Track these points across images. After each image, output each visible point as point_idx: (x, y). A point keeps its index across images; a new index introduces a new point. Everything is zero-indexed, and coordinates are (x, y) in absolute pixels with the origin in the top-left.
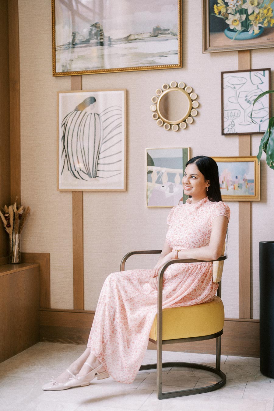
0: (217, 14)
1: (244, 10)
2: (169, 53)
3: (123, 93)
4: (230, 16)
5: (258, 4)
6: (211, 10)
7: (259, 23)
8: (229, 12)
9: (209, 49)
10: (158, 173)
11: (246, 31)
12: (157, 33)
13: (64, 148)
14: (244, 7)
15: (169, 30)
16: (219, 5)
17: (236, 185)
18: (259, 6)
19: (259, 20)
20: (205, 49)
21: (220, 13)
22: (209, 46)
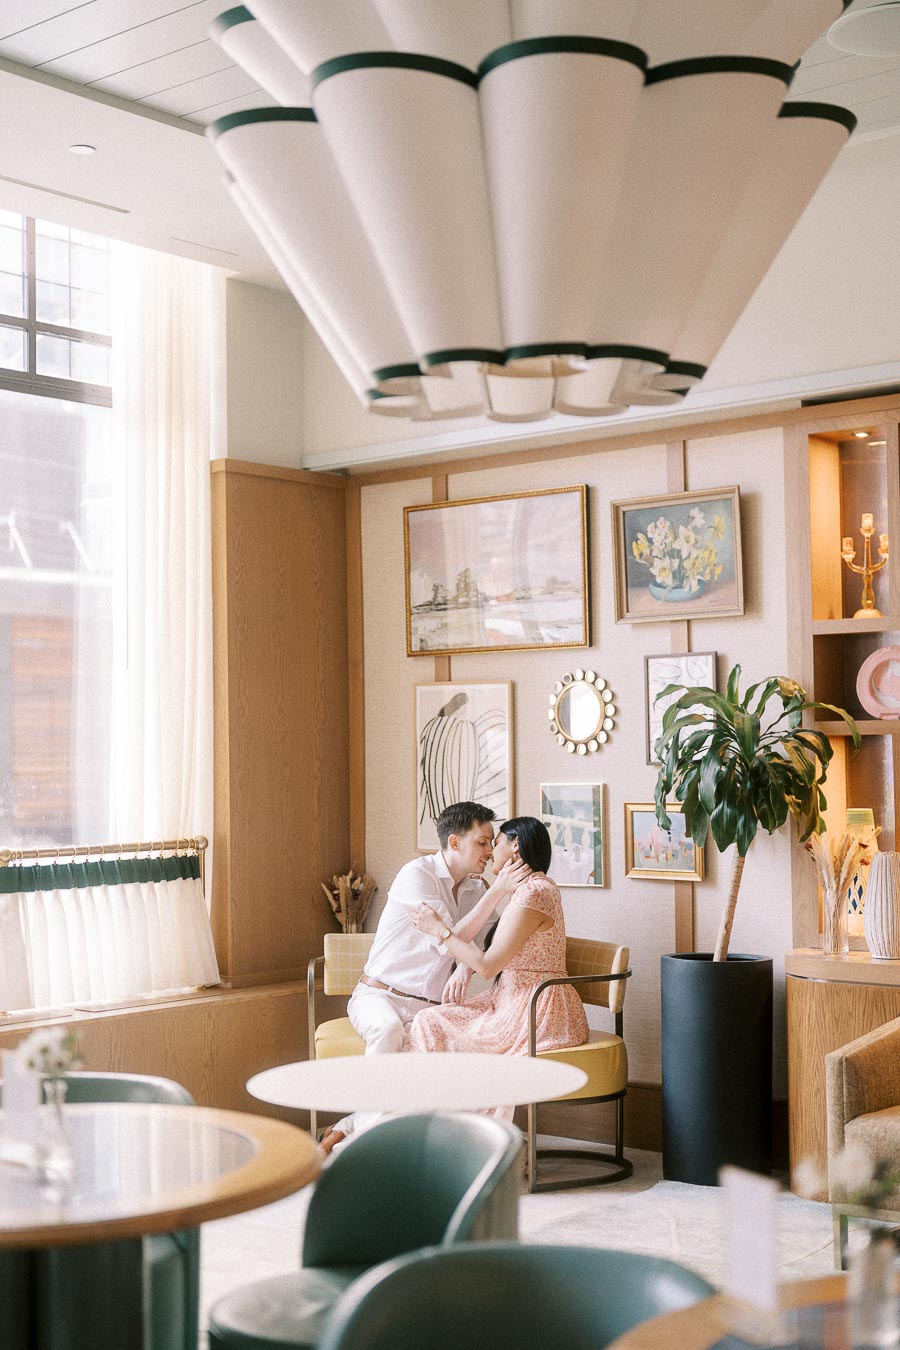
0: (638, 557)
1: (675, 554)
2: (571, 622)
3: (506, 688)
4: (657, 562)
5: (697, 542)
6: (628, 550)
7: (698, 574)
8: (654, 554)
9: (627, 615)
10: (558, 826)
11: (680, 586)
12: (553, 587)
13: (425, 779)
14: (676, 546)
15: (568, 583)
16: (639, 542)
17: (670, 853)
18: (698, 545)
19: (699, 568)
20: (620, 616)
21: (641, 555)
22: (628, 611)
